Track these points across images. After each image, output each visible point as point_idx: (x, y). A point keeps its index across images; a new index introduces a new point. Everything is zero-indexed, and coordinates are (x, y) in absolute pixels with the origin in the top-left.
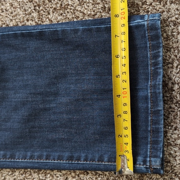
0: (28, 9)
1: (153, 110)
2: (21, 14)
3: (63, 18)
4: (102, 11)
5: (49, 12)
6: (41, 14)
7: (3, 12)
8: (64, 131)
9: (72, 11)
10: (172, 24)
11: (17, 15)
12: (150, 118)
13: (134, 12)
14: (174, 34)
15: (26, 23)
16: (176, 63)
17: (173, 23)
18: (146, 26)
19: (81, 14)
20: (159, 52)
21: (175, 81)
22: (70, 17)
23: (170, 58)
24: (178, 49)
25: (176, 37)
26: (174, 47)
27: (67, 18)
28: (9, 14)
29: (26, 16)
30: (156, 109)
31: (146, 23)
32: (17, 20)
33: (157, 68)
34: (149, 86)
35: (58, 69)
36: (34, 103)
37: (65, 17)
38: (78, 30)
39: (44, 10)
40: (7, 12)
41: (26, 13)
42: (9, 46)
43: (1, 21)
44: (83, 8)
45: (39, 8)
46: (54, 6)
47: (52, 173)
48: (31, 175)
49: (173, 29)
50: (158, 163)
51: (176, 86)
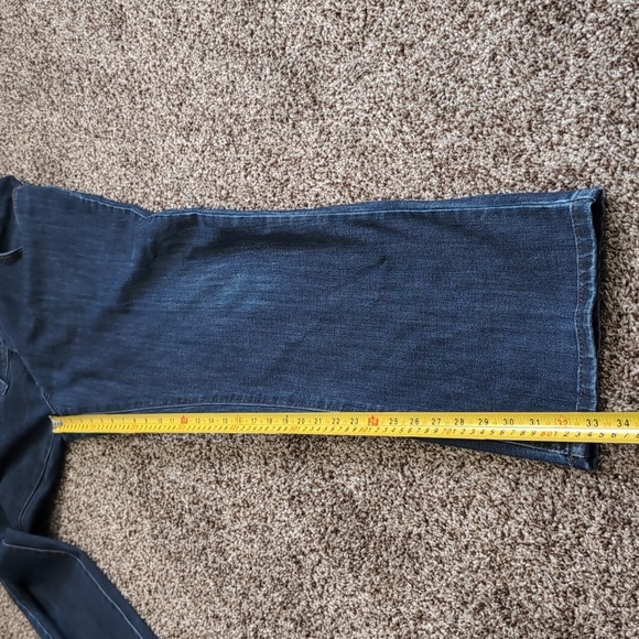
1: (583, 357)
2: (416, 179)
4: (524, 180)
6: (443, 180)
11: (411, 180)
15: (422, 194)
17: (624, 206)
18: (570, 211)
19: (496, 183)
20: (591, 256)
29: (423, 182)
31: (571, 205)
32: (410, 189)
33: (588, 285)
38: (481, 212)
39: (447, 174)
40: (398, 175)
42: (395, 232)
44: (499, 172)
45: (441, 169)
46: (460, 168)
47: (443, 452)
48: (414, 451)
49: (624, 217)
50: (580, 449)
51: (624, 320)
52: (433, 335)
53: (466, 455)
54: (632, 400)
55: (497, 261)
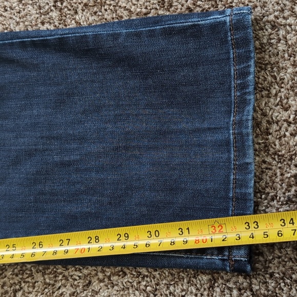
0: (45, 6)
1: (237, 163)
2: (34, 14)
3: (98, 19)
4: (158, 8)
5: (76, 10)
6: (64, 14)
7: (6, 10)
8: (90, 200)
9: (112, 7)
10: (270, 26)
11: (27, 15)
12: (232, 177)
13: (209, 8)
14: (272, 41)
15: (40, 27)
16: (275, 88)
17: (271, 24)
18: (228, 24)
19: (126, 13)
20: (249, 66)
21: (272, 119)
22: (109, 18)
23: (264, 81)
24: (277, 65)
25: (275, 47)
26: (272, 62)
27: (104, 18)
28: (16, 14)
29: (41, 16)
30: (242, 162)
31: (228, 19)
32: (26, 23)
33: (245, 93)
34: (231, 123)
35: (88, 98)
36: (47, 153)
37: (100, 17)
38: (119, 35)
39: (69, 7)
40: (12, 11)
41: (41, 11)
43: (3, 24)
44: (130, 3)
45: (62, 4)
47: (66, 273)
48: (31, 275)
49: (271, 34)
50: (242, 252)
51: (275, 127)
52: (57, 158)
53: (94, 273)
54: (289, 201)
55: (131, 83)
